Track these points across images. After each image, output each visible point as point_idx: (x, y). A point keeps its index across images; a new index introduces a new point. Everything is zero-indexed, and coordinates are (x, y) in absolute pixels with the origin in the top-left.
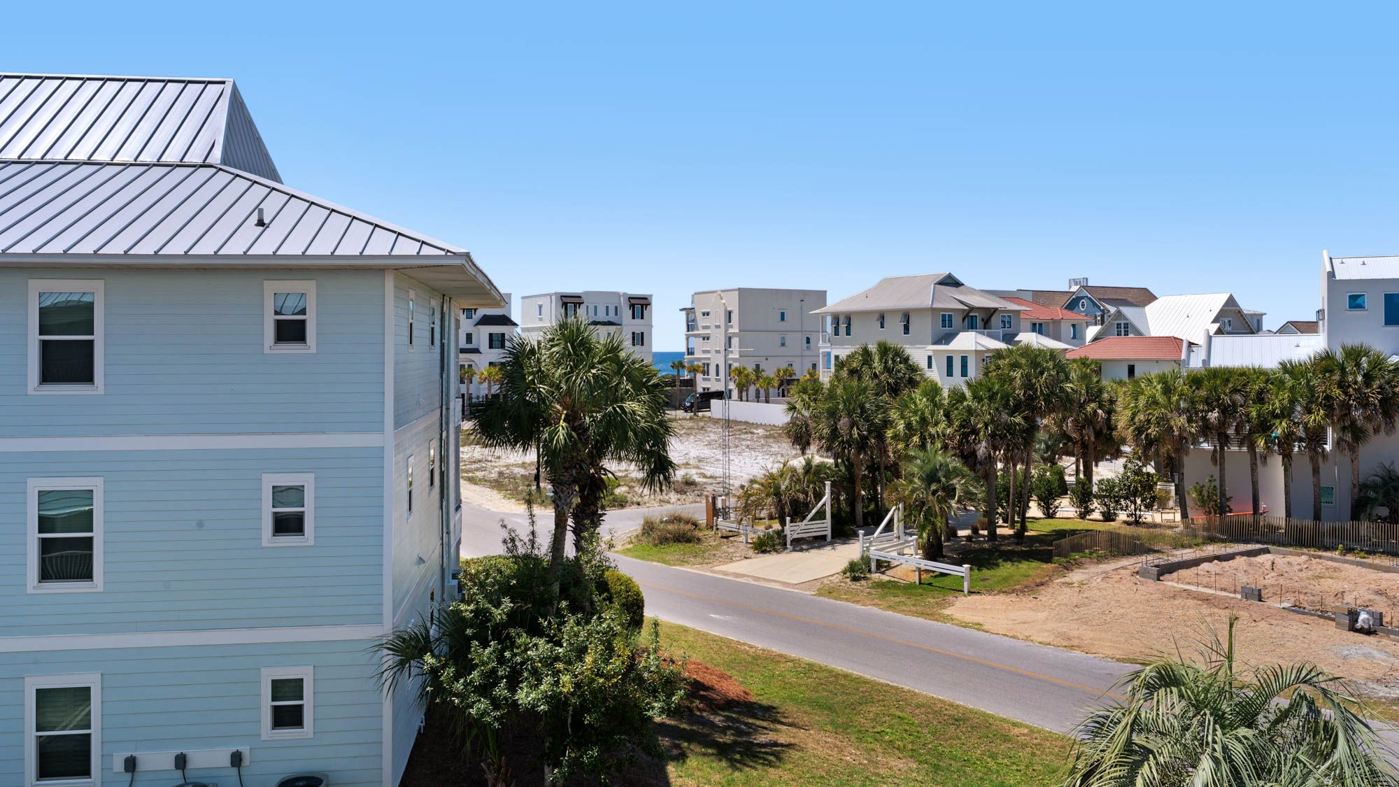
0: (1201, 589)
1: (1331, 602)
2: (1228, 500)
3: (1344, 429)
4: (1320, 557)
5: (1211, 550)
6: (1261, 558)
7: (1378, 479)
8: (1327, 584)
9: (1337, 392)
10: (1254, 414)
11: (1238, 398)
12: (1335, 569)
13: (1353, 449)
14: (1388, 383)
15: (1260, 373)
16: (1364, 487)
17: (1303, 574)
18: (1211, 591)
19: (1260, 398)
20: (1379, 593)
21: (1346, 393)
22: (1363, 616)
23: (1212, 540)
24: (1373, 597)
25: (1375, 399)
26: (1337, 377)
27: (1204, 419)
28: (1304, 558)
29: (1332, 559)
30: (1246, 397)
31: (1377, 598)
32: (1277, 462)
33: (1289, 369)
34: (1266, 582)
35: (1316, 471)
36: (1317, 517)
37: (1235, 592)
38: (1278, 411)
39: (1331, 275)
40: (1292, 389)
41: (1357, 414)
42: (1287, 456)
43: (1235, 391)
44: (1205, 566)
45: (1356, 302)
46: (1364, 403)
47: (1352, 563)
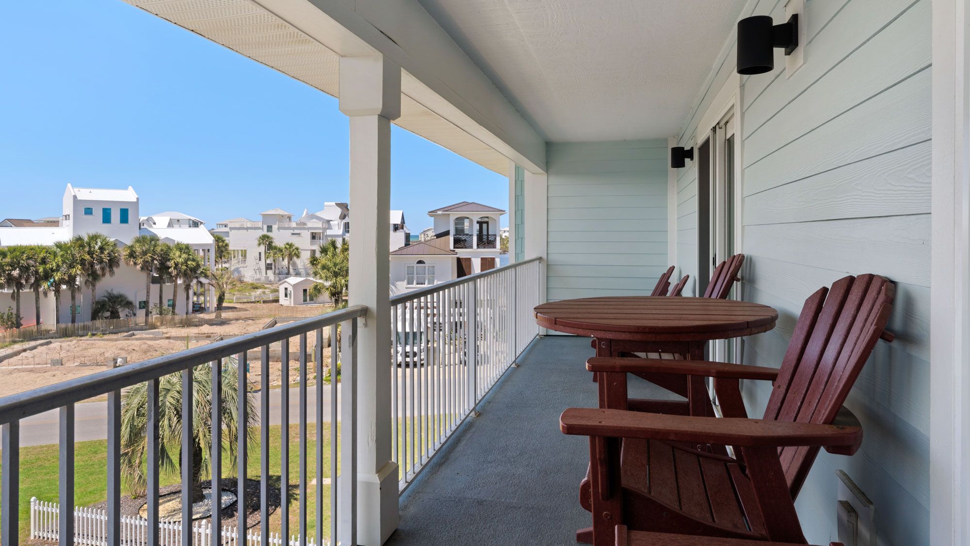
0: (24, 367)
1: (100, 359)
2: (21, 319)
3: (89, 275)
4: (81, 340)
5: (17, 347)
6: (52, 346)
7: (106, 299)
8: (92, 351)
9: (87, 257)
10: (41, 270)
11: (31, 262)
12: (92, 344)
13: (94, 285)
14: (112, 251)
15: (41, 248)
16: (97, 303)
17: (77, 349)
18: (32, 366)
19: (44, 261)
20: (122, 349)
21: (92, 257)
22: (119, 360)
23: (14, 342)
24: (119, 351)
25: (106, 260)
26: (87, 249)
27: (9, 274)
28: (75, 342)
29: (87, 340)
30: (36, 261)
31: (121, 351)
32: (52, 295)
33: (59, 245)
34: (61, 356)
35: (73, 298)
36: (73, 321)
37: (47, 364)
38: (54, 268)
39: (75, 197)
40: (62, 256)
41: (97, 267)
42: (57, 292)
43: (28, 258)
44: (23, 354)
45: (89, 211)
46: (101, 261)
47: (98, 340)
